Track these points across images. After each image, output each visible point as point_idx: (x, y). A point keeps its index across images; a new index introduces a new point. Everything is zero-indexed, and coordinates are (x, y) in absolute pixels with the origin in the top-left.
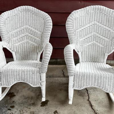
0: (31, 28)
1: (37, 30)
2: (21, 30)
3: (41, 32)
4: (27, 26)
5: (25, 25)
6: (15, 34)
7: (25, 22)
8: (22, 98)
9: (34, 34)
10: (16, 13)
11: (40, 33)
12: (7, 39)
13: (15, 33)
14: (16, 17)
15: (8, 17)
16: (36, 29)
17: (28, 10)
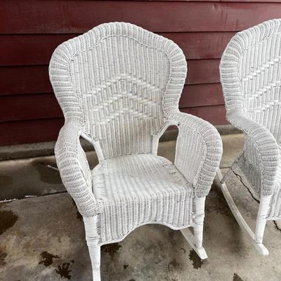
0: (135, 79)
1: (150, 83)
2: (110, 86)
3: (159, 87)
4: (125, 75)
5: (119, 72)
6: (95, 96)
7: (118, 66)
8: (139, 250)
9: (142, 92)
10: (95, 42)
11: (158, 90)
12: (80, 113)
13: (96, 94)
14: (96, 54)
15: (77, 55)
16: (146, 81)
17: (124, 32)
